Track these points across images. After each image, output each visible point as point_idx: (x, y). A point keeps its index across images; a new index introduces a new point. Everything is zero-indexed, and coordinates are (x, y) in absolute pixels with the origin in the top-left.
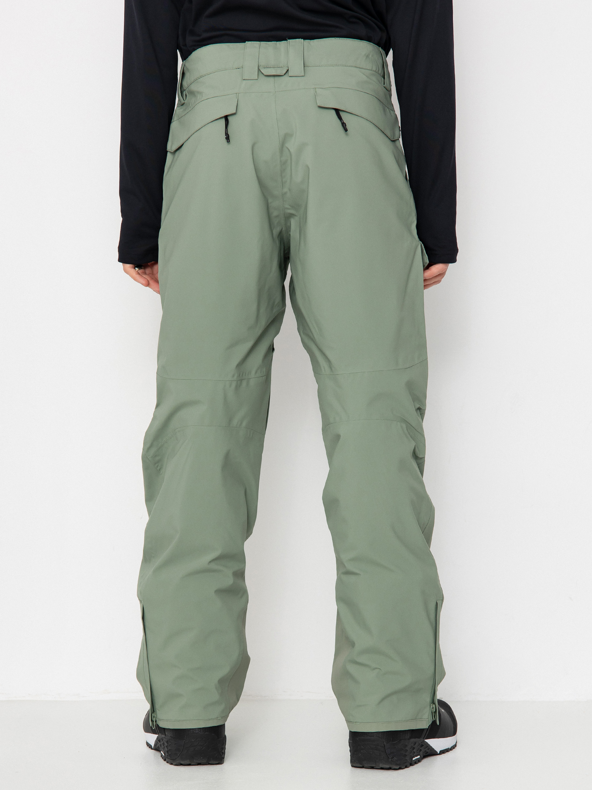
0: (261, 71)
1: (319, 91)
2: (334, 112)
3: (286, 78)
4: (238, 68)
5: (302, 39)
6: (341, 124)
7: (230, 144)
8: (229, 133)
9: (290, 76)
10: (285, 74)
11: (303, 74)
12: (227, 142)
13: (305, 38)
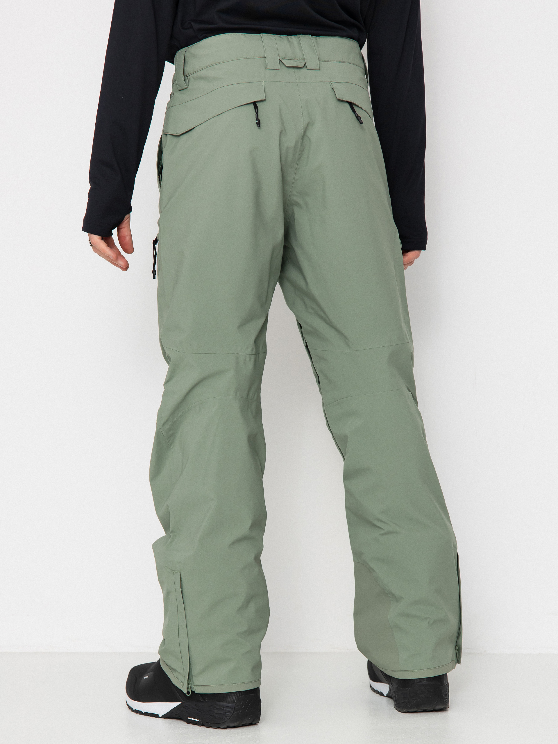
0: (282, 62)
1: (335, 86)
2: (348, 106)
3: (304, 70)
4: (260, 58)
5: (310, 35)
6: (355, 118)
7: (260, 128)
8: (259, 118)
9: (307, 69)
10: (303, 67)
11: (319, 68)
12: (258, 127)
13: (312, 35)
